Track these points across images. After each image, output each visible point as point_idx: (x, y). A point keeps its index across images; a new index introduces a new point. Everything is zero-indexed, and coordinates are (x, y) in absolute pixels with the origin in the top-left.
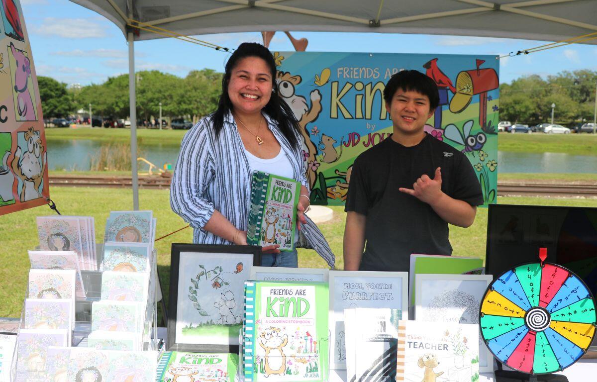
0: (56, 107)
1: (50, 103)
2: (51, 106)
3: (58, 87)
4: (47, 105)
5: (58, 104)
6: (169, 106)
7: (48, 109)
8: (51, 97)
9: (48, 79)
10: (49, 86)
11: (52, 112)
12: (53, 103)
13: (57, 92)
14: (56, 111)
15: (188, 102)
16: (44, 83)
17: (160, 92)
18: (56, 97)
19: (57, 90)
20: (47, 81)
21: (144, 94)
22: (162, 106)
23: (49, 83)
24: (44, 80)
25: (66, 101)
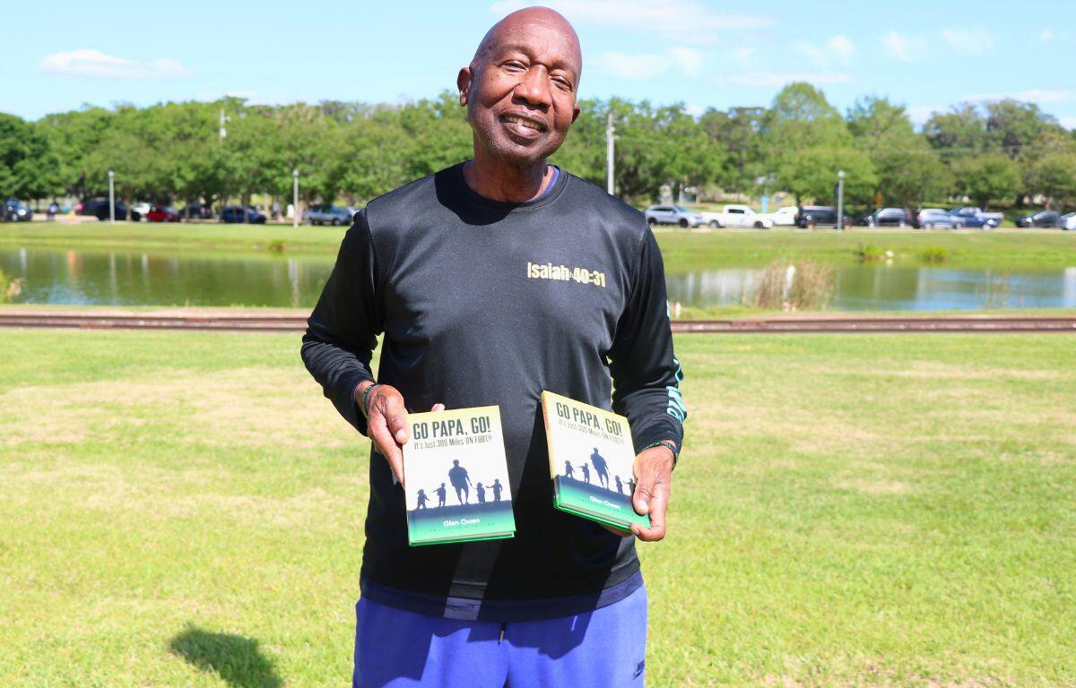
0: (34, 178)
1: (22, 168)
2: (23, 177)
3: (37, 135)
4: (14, 173)
5: (37, 172)
6: (310, 178)
7: (17, 182)
8: (23, 156)
9: (13, 118)
10: (18, 134)
11: (24, 188)
12: (28, 171)
13: (33, 146)
14: (33, 187)
15: (362, 170)
16: (7, 127)
17: (291, 147)
18: (31, 156)
19: (34, 141)
20: (14, 123)
21: (249, 152)
22: (299, 177)
23: (17, 126)
24: (7, 122)
25: (52, 166)
